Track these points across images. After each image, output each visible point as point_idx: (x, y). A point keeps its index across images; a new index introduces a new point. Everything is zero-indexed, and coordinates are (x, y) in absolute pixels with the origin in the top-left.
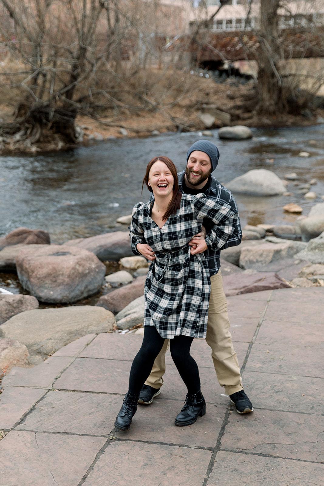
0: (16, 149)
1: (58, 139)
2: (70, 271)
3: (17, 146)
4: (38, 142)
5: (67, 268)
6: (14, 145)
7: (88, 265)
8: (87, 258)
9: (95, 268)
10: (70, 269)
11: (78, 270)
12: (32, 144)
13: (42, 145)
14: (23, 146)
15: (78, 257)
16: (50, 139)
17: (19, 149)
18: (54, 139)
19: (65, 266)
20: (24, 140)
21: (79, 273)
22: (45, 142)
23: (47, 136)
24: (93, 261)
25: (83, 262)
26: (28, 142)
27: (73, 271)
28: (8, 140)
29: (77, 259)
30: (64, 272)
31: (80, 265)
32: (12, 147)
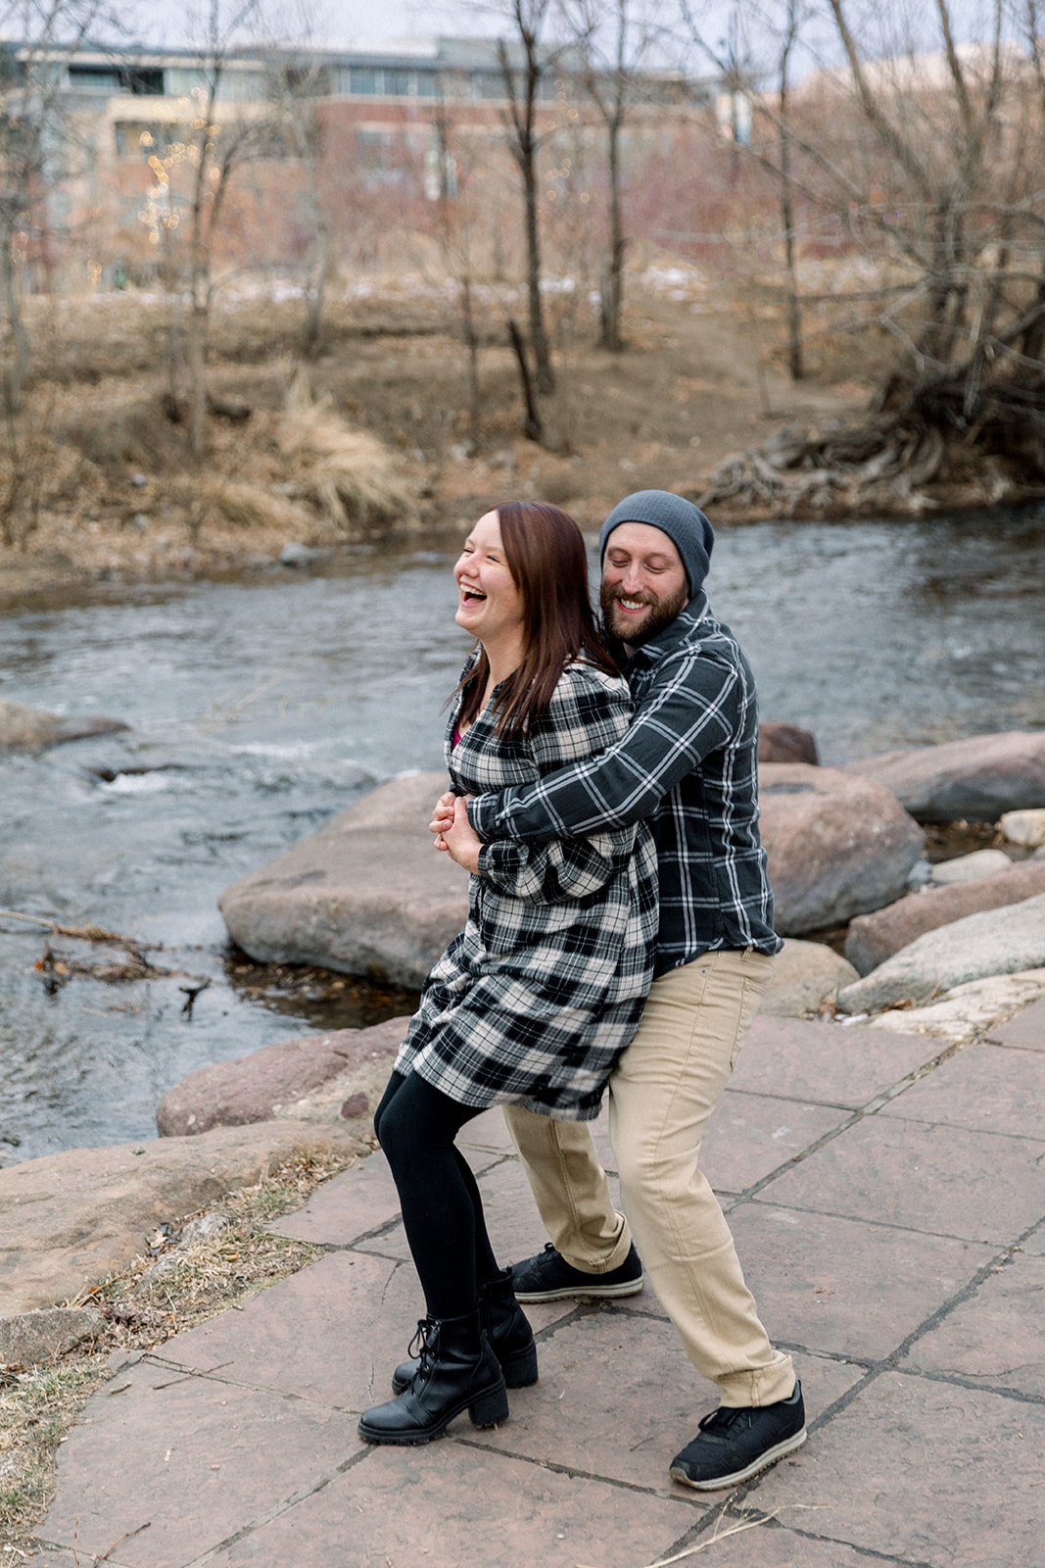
0: (863, 504)
1: (994, 472)
2: (793, 840)
3: (869, 494)
4: (933, 480)
5: (786, 829)
6: (859, 492)
7: (858, 825)
8: (858, 803)
9: (878, 837)
10: (794, 833)
11: (819, 838)
12: (914, 487)
13: (943, 491)
14: (887, 495)
15: (831, 797)
16: (969, 471)
17: (872, 503)
18: (981, 472)
19: (780, 825)
20: (890, 478)
21: (823, 848)
22: (953, 480)
23: (961, 465)
24: (879, 813)
25: (840, 816)
26: (903, 484)
27: (802, 840)
28: (845, 480)
29: (823, 804)
30: (776, 842)
31: (828, 823)
32: (853, 498)
